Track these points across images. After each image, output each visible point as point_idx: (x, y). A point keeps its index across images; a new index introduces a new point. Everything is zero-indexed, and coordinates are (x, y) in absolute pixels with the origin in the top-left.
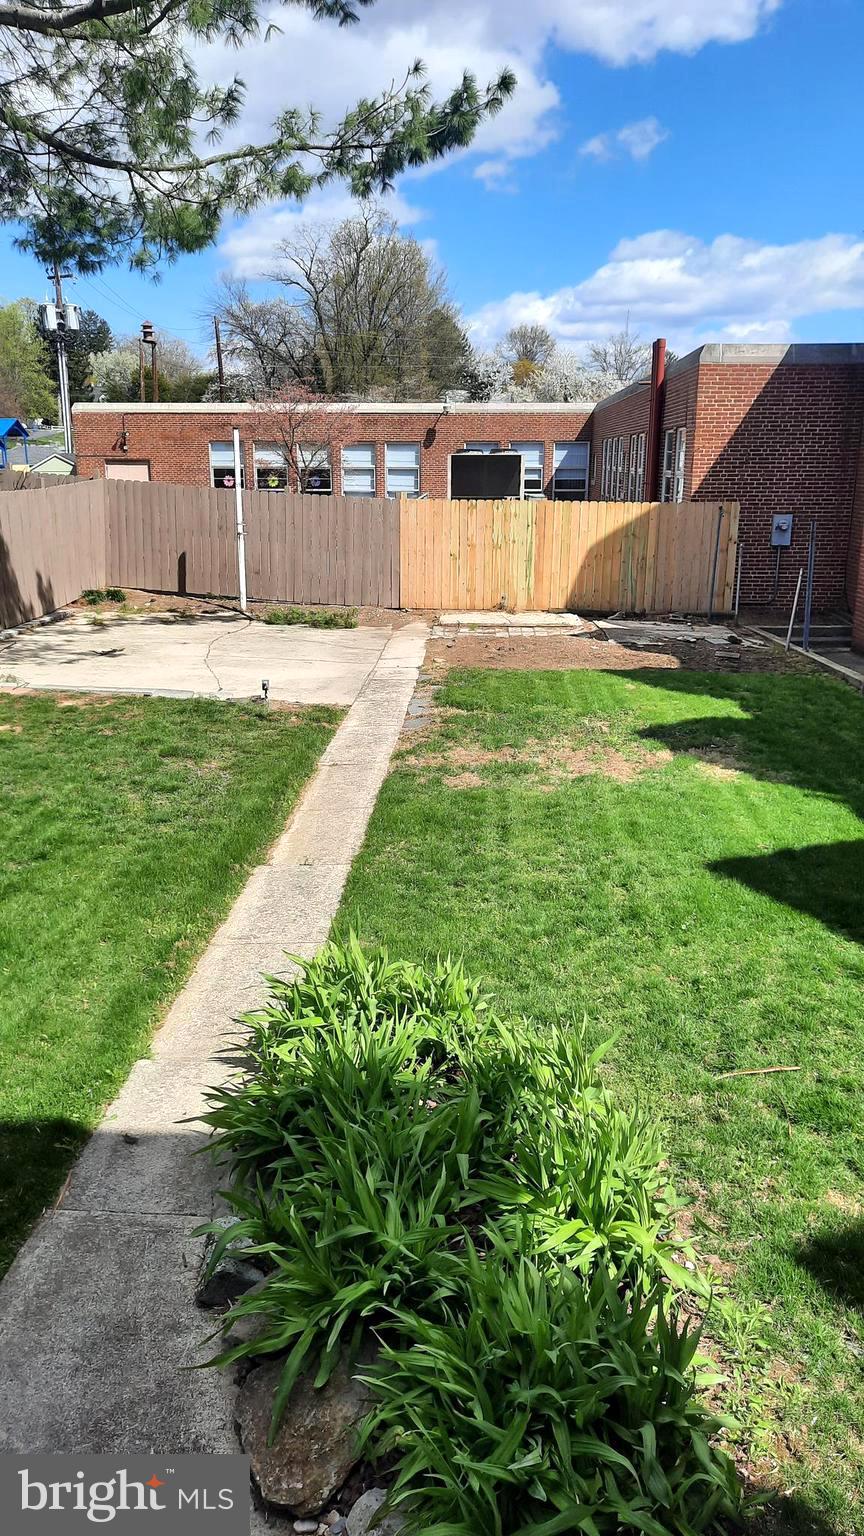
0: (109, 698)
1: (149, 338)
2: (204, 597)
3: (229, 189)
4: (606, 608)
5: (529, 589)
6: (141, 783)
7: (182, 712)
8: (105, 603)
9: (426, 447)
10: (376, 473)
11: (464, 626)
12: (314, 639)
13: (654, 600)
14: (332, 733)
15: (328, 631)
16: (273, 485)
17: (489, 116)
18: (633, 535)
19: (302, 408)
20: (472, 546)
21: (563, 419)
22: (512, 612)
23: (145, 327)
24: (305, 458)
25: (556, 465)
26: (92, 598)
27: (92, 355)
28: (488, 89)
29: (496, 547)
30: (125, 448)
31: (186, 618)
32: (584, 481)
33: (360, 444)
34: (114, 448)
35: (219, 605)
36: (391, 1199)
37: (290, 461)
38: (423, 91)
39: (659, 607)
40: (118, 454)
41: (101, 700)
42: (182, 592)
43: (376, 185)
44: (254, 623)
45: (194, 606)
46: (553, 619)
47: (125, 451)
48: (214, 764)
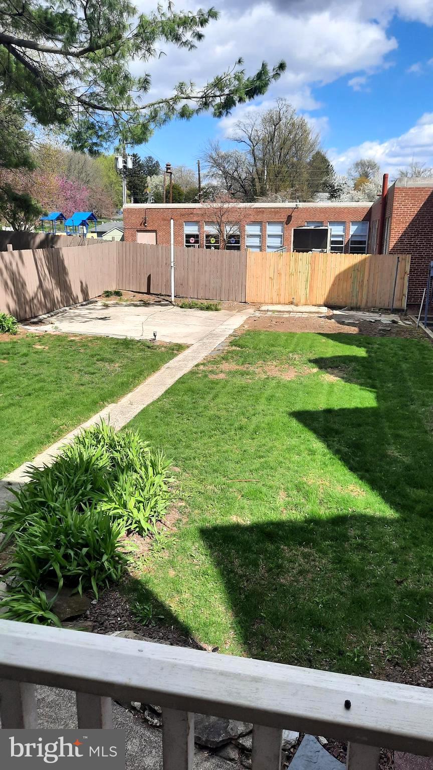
0: (90, 337)
1: (169, 171)
2: (158, 295)
3: (154, 117)
4: (343, 304)
5: (306, 295)
6: (82, 370)
7: (117, 344)
8: (113, 297)
9: (287, 224)
10: (262, 237)
11: (270, 311)
12: (198, 315)
13: (367, 302)
14: (176, 355)
15: (207, 312)
16: (213, 242)
17: (274, 81)
18: (358, 270)
19: (226, 206)
20: (280, 274)
21: (355, 210)
22: (297, 305)
23: (167, 165)
24: (229, 230)
25: (351, 233)
26: (108, 294)
27: (149, 177)
28: (274, 69)
29: (292, 274)
30: (146, 225)
31: (146, 304)
32: (365, 241)
33: (254, 223)
34: (141, 225)
35: (163, 300)
36: (61, 496)
37: (221, 231)
38: (242, 72)
39: (369, 305)
40: (143, 227)
41: (87, 338)
42: (148, 293)
43: (224, 112)
44: (175, 307)
45: (151, 299)
46: (315, 309)
47: (146, 226)
48: (117, 365)
